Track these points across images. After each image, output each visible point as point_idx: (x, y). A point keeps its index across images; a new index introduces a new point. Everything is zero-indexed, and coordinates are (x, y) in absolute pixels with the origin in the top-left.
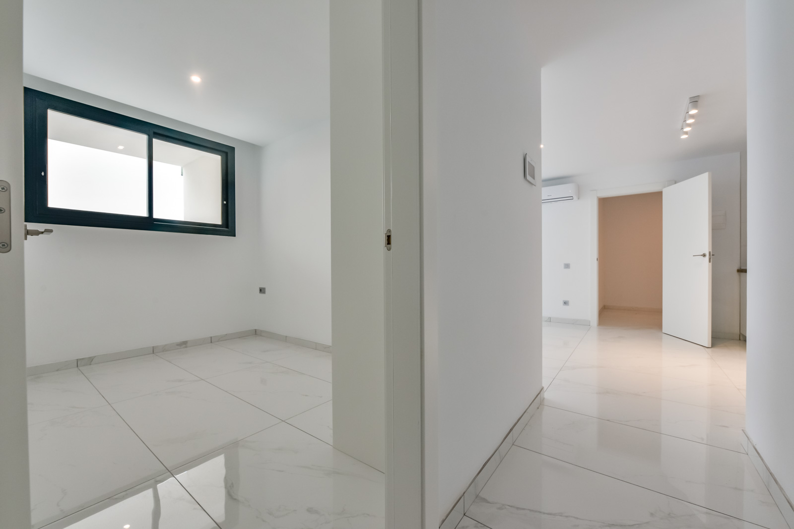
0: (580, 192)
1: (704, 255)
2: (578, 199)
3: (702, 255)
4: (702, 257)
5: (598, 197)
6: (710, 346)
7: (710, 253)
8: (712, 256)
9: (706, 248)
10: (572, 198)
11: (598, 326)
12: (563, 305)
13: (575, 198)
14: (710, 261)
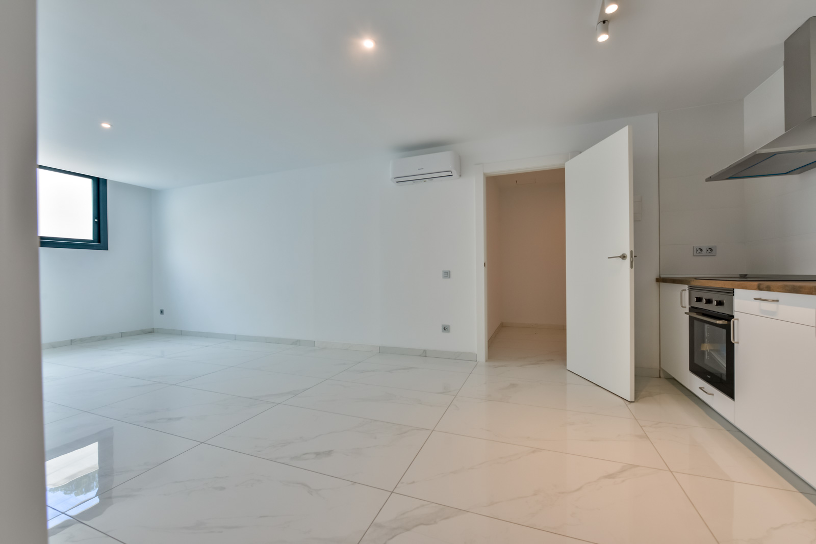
0: (461, 167)
1: (623, 257)
2: (460, 176)
3: (620, 257)
4: (620, 259)
5: (484, 174)
6: (633, 400)
7: (631, 252)
8: (634, 256)
9: (626, 246)
10: (449, 173)
11: (486, 361)
12: (442, 331)
13: (455, 173)
14: (631, 267)
